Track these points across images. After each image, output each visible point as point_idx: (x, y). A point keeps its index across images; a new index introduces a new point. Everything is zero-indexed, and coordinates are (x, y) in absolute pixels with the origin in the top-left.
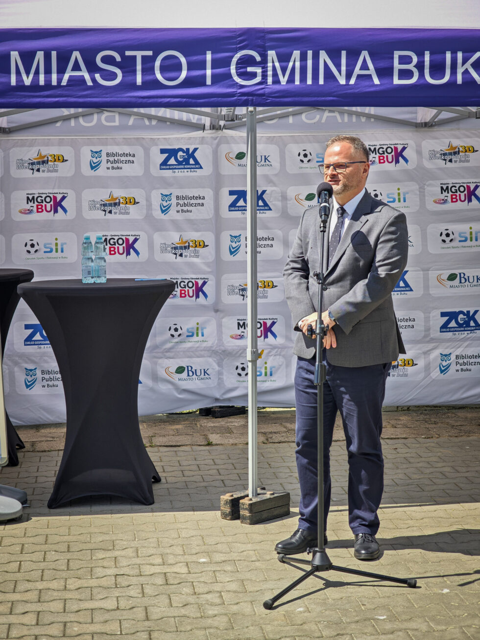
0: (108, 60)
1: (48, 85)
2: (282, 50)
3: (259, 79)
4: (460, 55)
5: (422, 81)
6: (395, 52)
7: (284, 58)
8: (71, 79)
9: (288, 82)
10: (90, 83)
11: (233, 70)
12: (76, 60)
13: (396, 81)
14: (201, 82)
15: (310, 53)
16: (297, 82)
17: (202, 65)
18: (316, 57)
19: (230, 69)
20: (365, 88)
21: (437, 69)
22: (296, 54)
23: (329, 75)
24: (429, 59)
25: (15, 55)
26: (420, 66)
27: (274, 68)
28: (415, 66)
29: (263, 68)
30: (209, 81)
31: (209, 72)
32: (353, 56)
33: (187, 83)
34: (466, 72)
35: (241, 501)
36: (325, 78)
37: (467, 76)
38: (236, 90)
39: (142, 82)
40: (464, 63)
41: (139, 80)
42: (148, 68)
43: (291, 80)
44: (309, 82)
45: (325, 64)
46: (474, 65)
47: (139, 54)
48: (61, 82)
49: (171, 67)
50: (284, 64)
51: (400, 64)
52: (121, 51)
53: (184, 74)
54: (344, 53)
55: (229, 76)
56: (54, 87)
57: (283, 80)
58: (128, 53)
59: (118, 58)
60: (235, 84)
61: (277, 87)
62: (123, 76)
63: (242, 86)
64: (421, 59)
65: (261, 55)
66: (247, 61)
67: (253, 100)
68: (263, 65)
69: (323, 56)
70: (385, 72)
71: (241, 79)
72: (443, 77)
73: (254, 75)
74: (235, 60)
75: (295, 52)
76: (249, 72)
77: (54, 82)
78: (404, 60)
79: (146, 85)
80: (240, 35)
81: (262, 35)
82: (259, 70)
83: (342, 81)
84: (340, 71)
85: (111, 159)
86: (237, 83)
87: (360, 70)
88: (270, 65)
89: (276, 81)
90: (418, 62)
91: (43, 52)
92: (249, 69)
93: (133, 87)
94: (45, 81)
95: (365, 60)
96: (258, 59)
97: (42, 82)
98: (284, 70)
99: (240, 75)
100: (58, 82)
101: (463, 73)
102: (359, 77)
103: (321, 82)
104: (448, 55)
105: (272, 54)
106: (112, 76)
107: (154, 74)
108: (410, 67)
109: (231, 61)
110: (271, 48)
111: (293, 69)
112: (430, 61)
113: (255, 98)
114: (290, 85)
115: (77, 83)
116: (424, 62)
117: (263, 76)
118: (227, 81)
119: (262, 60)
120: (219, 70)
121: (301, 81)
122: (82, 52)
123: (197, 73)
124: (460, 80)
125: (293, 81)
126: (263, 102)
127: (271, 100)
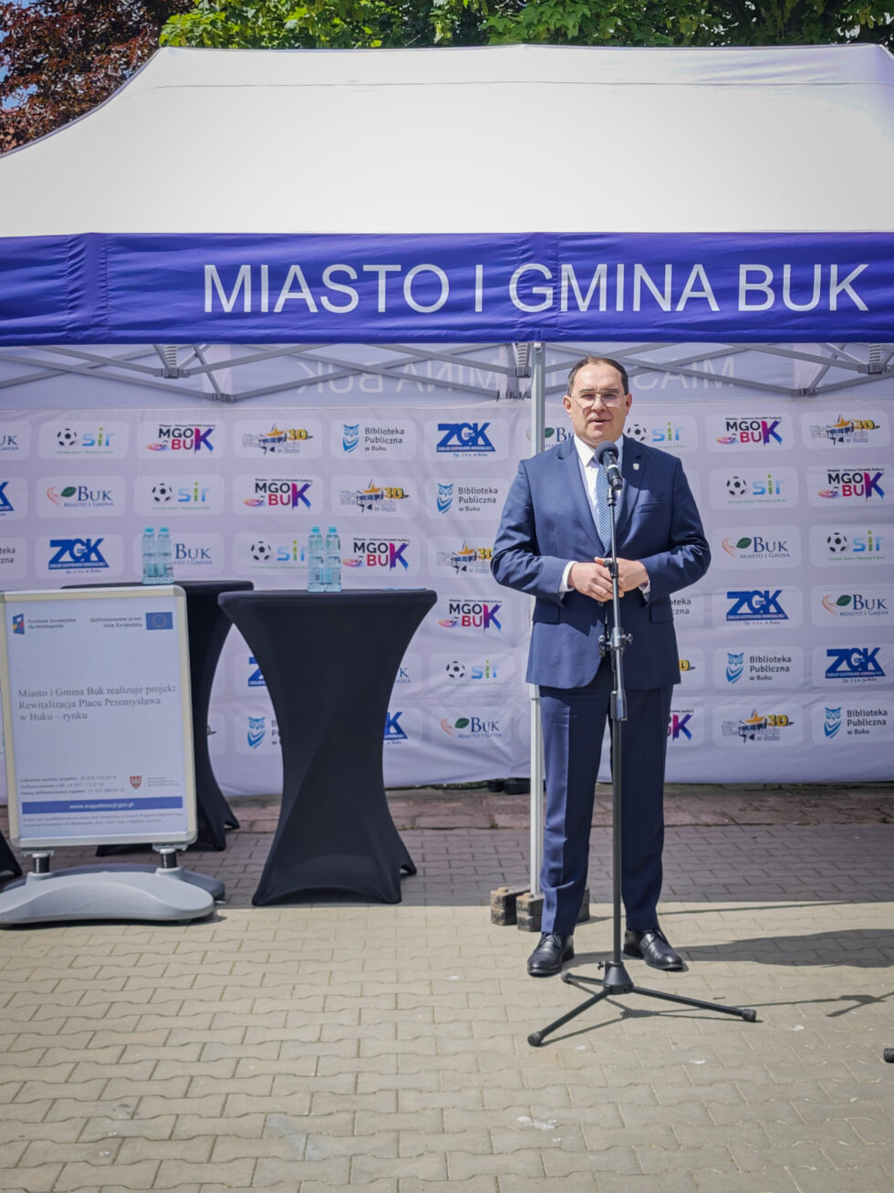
0: (339, 278)
1: (256, 313)
2: (584, 264)
3: (548, 303)
4: (834, 269)
5: (779, 307)
6: (741, 266)
7: (584, 275)
8: (288, 303)
9: (590, 307)
10: (313, 309)
11: (513, 291)
12: (295, 277)
13: (743, 307)
14: (467, 306)
15: (621, 267)
16: (603, 308)
17: (471, 284)
18: (629, 273)
19: (508, 290)
20: (698, 316)
21: (801, 289)
22: (602, 268)
23: (647, 298)
24: (789, 276)
25: (210, 270)
26: (777, 286)
27: (570, 289)
28: (769, 286)
29: (555, 288)
30: (479, 308)
31: (479, 293)
32: (682, 269)
33: (449, 308)
34: (843, 293)
35: (518, 898)
36: (642, 302)
37: (844, 299)
38: (516, 319)
39: (386, 309)
40: (839, 282)
41: (382, 307)
42: (394, 291)
43: (594, 305)
44: (620, 307)
45: (642, 281)
46: (854, 284)
47: (382, 269)
48: (273, 308)
49: (426, 287)
50: (584, 282)
51: (748, 282)
52: (356, 264)
53: (444, 297)
54: (669, 268)
55: (508, 299)
56: (265, 315)
57: (583, 305)
58: (367, 268)
59: (354, 275)
60: (515, 310)
61: (574, 315)
62: (360, 300)
63: (526, 314)
64: (777, 277)
65: (552, 270)
66: (533, 278)
67: (540, 332)
68: (555, 284)
69: (640, 271)
70: (727, 294)
71: (523, 303)
72: (809, 300)
73: (542, 298)
74: (516, 276)
75: (600, 266)
76: (535, 294)
77: (265, 308)
78: (754, 277)
79: (392, 312)
80: (523, 243)
81: (554, 242)
82: (549, 292)
83: (666, 307)
84: (663, 293)
85: (372, 436)
86: (518, 309)
87: (692, 290)
88: (564, 283)
89: (573, 307)
90: (774, 280)
91: (249, 267)
92: (536, 290)
93: (375, 314)
94: (252, 307)
95: (698, 277)
96: (548, 275)
97: (247, 308)
98: (584, 291)
99: (522, 298)
100: (269, 308)
101: (838, 296)
102: (690, 300)
103: (637, 307)
104: (818, 269)
105: (567, 269)
106: (345, 299)
107: (403, 296)
108: (763, 287)
109: (509, 279)
110: (567, 260)
111: (597, 290)
112: (791, 278)
113: (542, 330)
114: (593, 313)
115: (296, 308)
116: (782, 280)
117: (554, 299)
118: (504, 306)
119: (553, 277)
120: (494, 291)
121: (608, 306)
122: (304, 266)
123: (462, 295)
124: (833, 306)
125: (597, 307)
126: (554, 335)
127: (565, 332)
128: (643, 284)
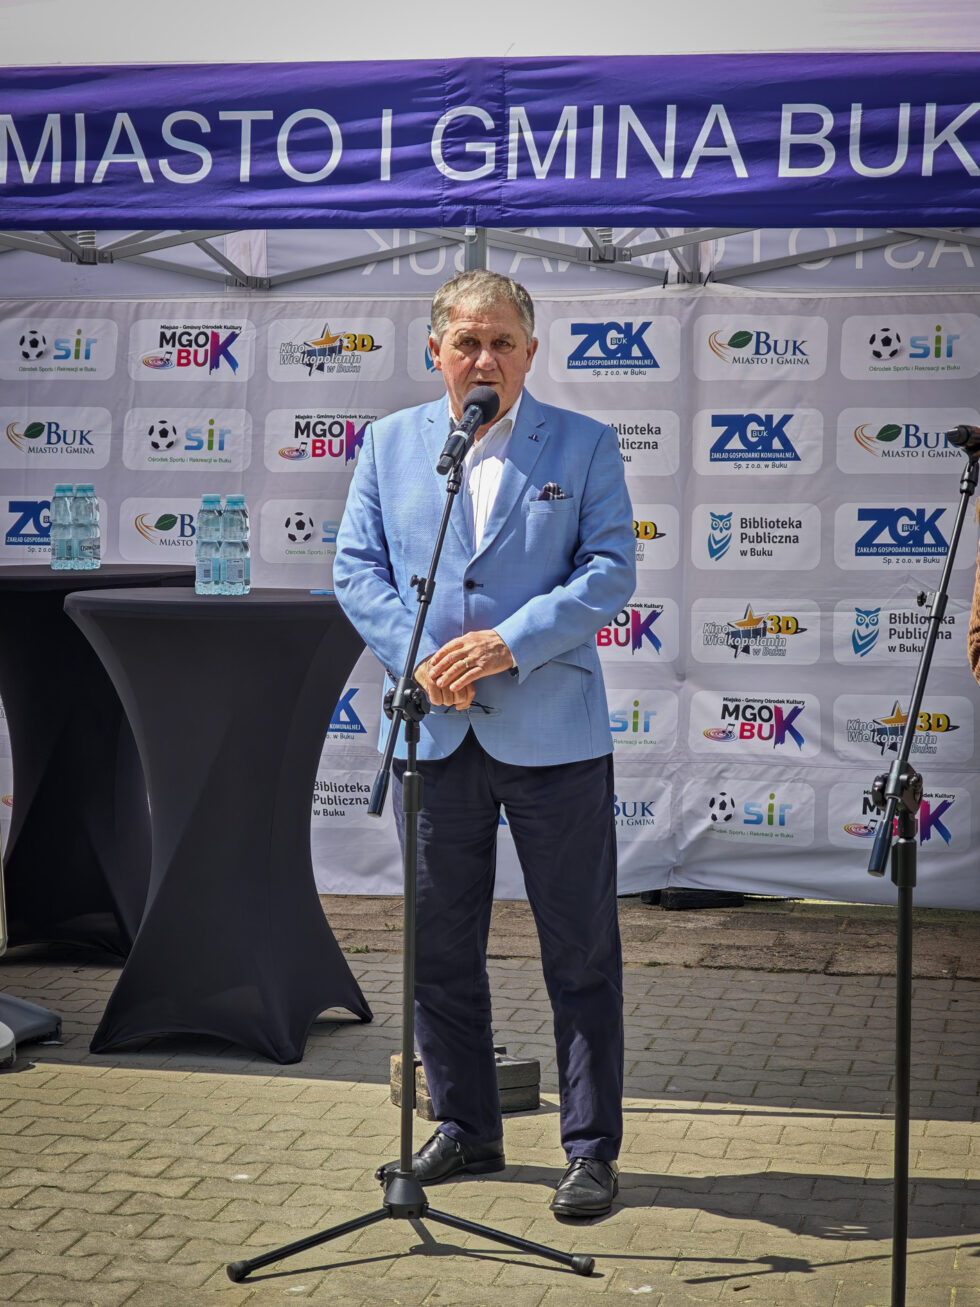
0: (185, 130)
1: (68, 185)
2: (543, 106)
3: (489, 168)
4: (931, 111)
5: (842, 172)
6: (784, 106)
7: (544, 123)
8: (112, 170)
9: (551, 173)
10: (148, 179)
11: (436, 150)
12: (123, 131)
13: (785, 171)
14: (368, 173)
15: (599, 111)
16: (570, 174)
17: (373, 140)
18: (612, 118)
19: (430, 148)
20: (714, 187)
21: (878, 142)
22: (570, 113)
23: (639, 160)
24: (859, 121)
25: (5, 122)
26: (840, 139)
27: (522, 146)
28: (826, 138)
29: (498, 144)
30: (386, 176)
31: (386, 154)
32: (693, 111)
33: (341, 177)
34: (945, 148)
36: (630, 165)
37: (944, 158)
38: (440, 192)
39: (251, 177)
40: (938, 130)
41: (245, 172)
42: (262, 148)
43: (557, 170)
44: (596, 173)
45: (631, 131)
46: (964, 134)
47: (246, 117)
48: (92, 177)
49: (309, 143)
50: (543, 135)
51: (793, 132)
52: (209, 110)
53: (335, 159)
54: (672, 111)
55: (428, 161)
56: (78, 187)
57: (541, 170)
58: (224, 116)
59: (206, 127)
60: (439, 178)
61: (526, 185)
62: (214, 164)
63: (455, 184)
64: (842, 123)
65: (494, 116)
66: (469, 129)
67: (474, 212)
68: (499, 138)
69: (627, 117)
70: (760, 151)
71: (451, 167)
72: (891, 162)
73: (480, 159)
74: (440, 127)
75: (566, 108)
76: (469, 153)
77: (79, 178)
78: (804, 124)
79: (259, 182)
80: (451, 76)
81: (498, 72)
82: (490, 149)
83: (667, 172)
84: (662, 151)
86: (444, 177)
87: (707, 145)
88: (513, 136)
89: (526, 173)
90: (835, 128)
91: (58, 115)
92: (470, 147)
93: (235, 185)
94: (62, 174)
96: (489, 123)
97: (56, 177)
99: (449, 159)
100: (86, 176)
101: (937, 153)
102: (704, 161)
103: (621, 173)
104: (905, 112)
105: (518, 113)
106: (192, 163)
107: (276, 158)
108: (818, 139)
109: (431, 131)
110: (518, 101)
111: (562, 145)
112: (863, 125)
113: (478, 208)
114: (556, 182)
115: (124, 177)
116: (848, 127)
117: (497, 160)
118: (423, 172)
119: (496, 125)
120: (408, 150)
121: (578, 171)
122: (135, 115)
123: (362, 156)
124: (927, 166)
125: (562, 172)
126: (495, 216)
127: (512, 212)
128: (632, 136)
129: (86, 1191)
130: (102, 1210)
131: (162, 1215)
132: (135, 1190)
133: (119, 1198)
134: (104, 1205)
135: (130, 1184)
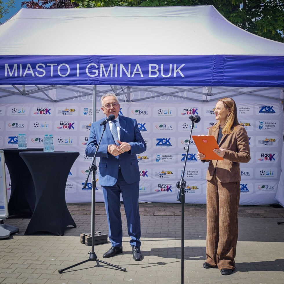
0: (40, 67)
1: (18, 77)
2: (107, 64)
4: (175, 65)
5: (160, 76)
6: (150, 64)
7: (107, 67)
8: (27, 74)
9: (108, 76)
10: (33, 76)
11: (87, 71)
12: (29, 67)
13: (150, 76)
14: (75, 75)
15: (116, 65)
16: (112, 76)
17: (76, 69)
18: (119, 66)
20: (137, 79)
21: (166, 71)
23: (124, 73)
25: (6, 65)
26: (159, 70)
27: (103, 71)
28: (157, 70)
29: (98, 70)
30: (78, 76)
31: (78, 71)
32: (133, 65)
33: (70, 76)
34: (178, 72)
35: (86, 237)
36: (122, 74)
37: (178, 74)
38: (88, 79)
39: (53, 76)
40: (177, 69)
42: (55, 71)
43: (109, 75)
44: (116, 76)
46: (181, 70)
47: (52, 65)
48: (23, 75)
49: (64, 70)
50: (106, 69)
51: (151, 69)
52: (45, 63)
53: (68, 73)
54: (130, 65)
55: (86, 73)
56: (21, 77)
57: (106, 75)
58: (48, 65)
59: (44, 66)
61: (104, 78)
62: (46, 73)
63: (91, 77)
64: (160, 68)
65: (98, 65)
66: (93, 68)
69: (122, 66)
70: (145, 72)
72: (168, 74)
73: (95, 73)
74: (88, 67)
75: (111, 64)
77: (21, 75)
78: (153, 68)
80: (90, 58)
81: (98, 57)
83: (129, 76)
84: (128, 72)
86: (89, 76)
87: (136, 71)
88: (101, 69)
89: (103, 75)
91: (17, 64)
92: (93, 71)
93: (50, 77)
94: (17, 75)
95: (138, 67)
98: (106, 71)
99: (89, 73)
102: (135, 74)
103: (121, 76)
104: (171, 66)
105: (102, 65)
106: (42, 73)
107: (57, 72)
109: (86, 68)
110: (102, 62)
111: (110, 71)
112: (163, 68)
113: (95, 81)
114: (109, 77)
115: (29, 75)
117: (98, 73)
118: (85, 75)
119: (98, 67)
120: (82, 71)
122: (31, 64)
123: (73, 72)
124: (175, 76)
125: (110, 75)
126: (98, 83)
127: (101, 82)
128: (123, 69)
129: (22, 264)
130: (25, 268)
131: (37, 269)
132: (32, 263)
133: (29, 265)
134: (26, 267)
135: (31, 262)
